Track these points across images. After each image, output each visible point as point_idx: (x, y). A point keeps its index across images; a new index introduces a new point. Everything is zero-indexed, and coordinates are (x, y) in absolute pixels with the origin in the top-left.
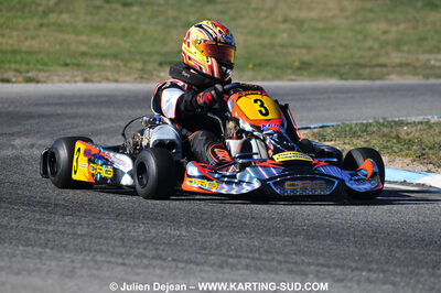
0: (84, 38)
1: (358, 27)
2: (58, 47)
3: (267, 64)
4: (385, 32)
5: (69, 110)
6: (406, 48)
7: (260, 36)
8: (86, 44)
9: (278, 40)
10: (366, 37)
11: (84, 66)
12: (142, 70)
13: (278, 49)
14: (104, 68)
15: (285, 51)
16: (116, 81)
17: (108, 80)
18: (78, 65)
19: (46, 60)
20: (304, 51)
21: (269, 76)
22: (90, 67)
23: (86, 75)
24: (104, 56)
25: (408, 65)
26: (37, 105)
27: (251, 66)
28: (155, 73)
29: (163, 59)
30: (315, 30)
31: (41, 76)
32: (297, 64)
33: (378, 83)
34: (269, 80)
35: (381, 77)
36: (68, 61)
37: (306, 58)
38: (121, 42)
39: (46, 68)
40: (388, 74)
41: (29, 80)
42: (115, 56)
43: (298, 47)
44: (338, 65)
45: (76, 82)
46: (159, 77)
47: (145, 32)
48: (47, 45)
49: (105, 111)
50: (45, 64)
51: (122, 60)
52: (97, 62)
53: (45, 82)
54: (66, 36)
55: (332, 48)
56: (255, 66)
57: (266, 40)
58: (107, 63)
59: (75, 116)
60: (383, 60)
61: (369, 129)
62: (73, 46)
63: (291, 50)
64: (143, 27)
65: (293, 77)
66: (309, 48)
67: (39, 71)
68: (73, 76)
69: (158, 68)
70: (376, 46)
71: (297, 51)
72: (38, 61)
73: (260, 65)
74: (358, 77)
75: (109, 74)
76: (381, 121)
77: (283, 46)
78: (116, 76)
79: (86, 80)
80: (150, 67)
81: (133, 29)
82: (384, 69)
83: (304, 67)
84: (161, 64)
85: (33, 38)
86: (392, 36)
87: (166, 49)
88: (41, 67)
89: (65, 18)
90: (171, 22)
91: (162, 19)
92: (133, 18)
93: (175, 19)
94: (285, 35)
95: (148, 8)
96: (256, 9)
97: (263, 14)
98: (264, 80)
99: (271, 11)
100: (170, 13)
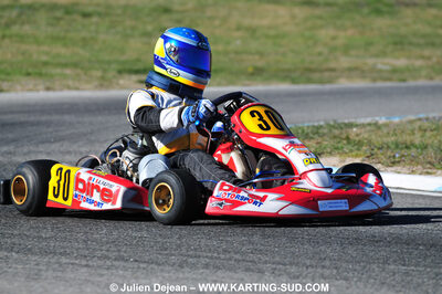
0: (45, 48)
1: (307, 33)
2: (20, 57)
3: (222, 70)
4: (334, 38)
5: (32, 118)
6: (353, 52)
8: (47, 54)
9: (231, 47)
10: (315, 43)
11: (46, 75)
12: (103, 78)
13: (232, 56)
14: (65, 77)
15: (238, 57)
16: (77, 89)
17: (69, 88)
18: (40, 75)
19: (9, 70)
20: (257, 57)
21: (224, 82)
22: (52, 76)
23: (48, 84)
24: (65, 65)
25: (356, 69)
28: (114, 80)
29: (121, 67)
30: (267, 36)
31: (5, 85)
32: (250, 70)
33: (328, 87)
35: (330, 81)
36: (30, 70)
37: (260, 64)
38: (81, 51)
39: (9, 78)
40: (337, 77)
42: (75, 65)
43: (251, 53)
44: (289, 70)
45: (38, 91)
46: (118, 84)
47: (104, 42)
48: (9, 56)
49: (67, 118)
50: (7, 74)
51: (82, 68)
52: (58, 71)
53: (8, 91)
54: (28, 47)
55: (284, 54)
57: (220, 48)
58: (68, 71)
59: (38, 124)
60: (332, 65)
61: (320, 131)
62: (35, 57)
63: (244, 57)
64: (102, 37)
65: (247, 82)
66: (261, 54)
67: (3, 80)
68: (35, 85)
69: (118, 76)
70: (325, 51)
71: (251, 57)
74: (309, 81)
75: (70, 83)
76: (332, 123)
77: (237, 53)
78: (77, 84)
79: (48, 89)
80: (110, 74)
81: (93, 39)
82: (333, 73)
83: (258, 73)
84: (120, 72)
86: (340, 42)
87: (123, 58)
88: (4, 77)
89: (27, 29)
90: (129, 32)
91: (120, 29)
92: (93, 28)
93: (133, 28)
94: (238, 42)
95: (107, 18)
96: (210, 18)
97: (217, 23)
98: (218, 84)
99: (224, 20)
100: (128, 23)
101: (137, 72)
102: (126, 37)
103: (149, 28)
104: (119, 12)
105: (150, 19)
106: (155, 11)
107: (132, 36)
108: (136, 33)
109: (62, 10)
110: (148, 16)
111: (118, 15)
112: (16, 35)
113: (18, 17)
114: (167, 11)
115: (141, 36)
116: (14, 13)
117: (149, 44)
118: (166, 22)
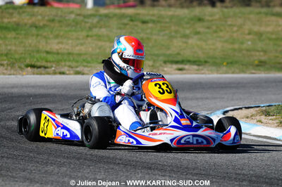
2: (98, 51)
3: (236, 62)
7: (233, 43)
9: (244, 46)
12: (153, 66)
13: (245, 52)
15: (249, 53)
19: (89, 59)
20: (262, 53)
21: (237, 71)
26: (81, 89)
27: (225, 64)
28: (161, 68)
29: (166, 59)
30: (270, 39)
31: (86, 70)
32: (256, 62)
37: (263, 58)
39: (89, 65)
41: (78, 73)
43: (258, 51)
46: (164, 71)
47: (156, 40)
48: (90, 49)
50: (88, 62)
53: (87, 74)
54: (103, 43)
56: (228, 63)
57: (236, 46)
63: (253, 53)
64: (155, 37)
65: (253, 71)
66: (265, 52)
67: (85, 66)
69: (163, 65)
71: (257, 53)
72: (84, 60)
73: (231, 63)
77: (248, 50)
80: (158, 65)
81: (148, 39)
83: (261, 65)
84: (165, 62)
85: (82, 44)
87: (169, 52)
88: (85, 64)
89: (104, 31)
90: (173, 34)
91: (167, 32)
92: (149, 31)
93: (176, 32)
94: (249, 43)
95: (159, 25)
96: (230, 25)
97: (235, 29)
98: (233, 73)
99: (240, 27)
100: (173, 28)
101: (177, 62)
102: (171, 37)
103: (188, 32)
104: (167, 20)
105: (188, 26)
106: (192, 19)
107: (176, 37)
108: (178, 35)
109: (128, 19)
110: (187, 23)
111: (166, 22)
112: (96, 35)
113: (98, 22)
114: (200, 20)
115: (182, 37)
116: (95, 20)
117: (186, 43)
118: (200, 27)
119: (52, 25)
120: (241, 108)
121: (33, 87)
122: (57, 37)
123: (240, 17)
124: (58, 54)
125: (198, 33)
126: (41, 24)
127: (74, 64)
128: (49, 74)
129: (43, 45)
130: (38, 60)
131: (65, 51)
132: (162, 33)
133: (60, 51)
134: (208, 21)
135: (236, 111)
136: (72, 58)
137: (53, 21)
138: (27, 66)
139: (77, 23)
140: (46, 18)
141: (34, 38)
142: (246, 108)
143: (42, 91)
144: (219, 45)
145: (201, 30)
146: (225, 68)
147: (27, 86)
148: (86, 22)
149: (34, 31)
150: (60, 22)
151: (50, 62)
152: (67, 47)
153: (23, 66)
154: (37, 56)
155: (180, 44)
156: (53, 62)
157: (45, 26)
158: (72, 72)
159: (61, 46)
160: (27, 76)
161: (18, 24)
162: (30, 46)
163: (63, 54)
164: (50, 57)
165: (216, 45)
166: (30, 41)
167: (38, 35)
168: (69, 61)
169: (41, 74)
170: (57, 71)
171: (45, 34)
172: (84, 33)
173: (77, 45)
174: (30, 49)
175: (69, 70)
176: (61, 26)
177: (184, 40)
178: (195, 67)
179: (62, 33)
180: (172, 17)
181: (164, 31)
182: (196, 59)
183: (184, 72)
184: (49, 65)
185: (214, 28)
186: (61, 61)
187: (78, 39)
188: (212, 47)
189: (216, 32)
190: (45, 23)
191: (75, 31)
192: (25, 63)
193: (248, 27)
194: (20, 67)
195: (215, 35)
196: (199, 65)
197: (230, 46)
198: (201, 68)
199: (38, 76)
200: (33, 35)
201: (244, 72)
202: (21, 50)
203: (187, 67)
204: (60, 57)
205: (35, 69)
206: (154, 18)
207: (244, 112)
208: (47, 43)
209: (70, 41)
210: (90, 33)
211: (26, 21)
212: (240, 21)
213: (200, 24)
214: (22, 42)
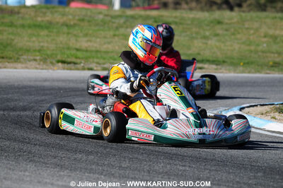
3: (252, 63)
7: (249, 45)
9: (260, 48)
13: (260, 54)
15: (264, 55)
19: (116, 57)
20: (276, 55)
21: (253, 70)
27: (242, 64)
32: (271, 63)
34: (253, 73)
37: (277, 60)
41: (105, 69)
43: (273, 53)
48: (117, 48)
50: (115, 60)
56: (244, 64)
57: (253, 48)
63: (268, 55)
65: (268, 72)
66: (279, 53)
71: (272, 55)
72: (111, 58)
73: (248, 63)
77: (263, 52)
83: (275, 66)
85: (109, 43)
87: (190, 52)
90: (194, 35)
91: (188, 33)
93: (197, 33)
94: (265, 45)
95: (181, 27)
96: (247, 29)
97: (252, 32)
98: (249, 72)
99: (257, 30)
100: (194, 30)
102: (192, 38)
103: (207, 33)
104: (189, 22)
105: (208, 28)
106: (212, 22)
107: (197, 38)
108: (199, 37)
109: (153, 20)
110: (208, 25)
111: (187, 24)
112: (123, 35)
113: (124, 23)
114: (219, 23)
115: (201, 38)
116: (122, 21)
117: (206, 44)
118: (219, 30)
119: (82, 24)
120: (257, 106)
121: (63, 81)
122: (86, 35)
123: (257, 21)
124: (87, 51)
125: (217, 35)
126: (72, 23)
127: (101, 61)
128: (78, 69)
129: (73, 43)
130: (68, 57)
131: (94, 49)
132: (184, 34)
133: (89, 49)
134: (227, 24)
135: (251, 108)
136: (99, 56)
137: (83, 20)
138: (58, 62)
139: (105, 23)
140: (77, 18)
141: (65, 36)
142: (261, 105)
143: (72, 85)
144: (236, 46)
145: (220, 32)
146: (241, 68)
147: (58, 80)
148: (113, 23)
149: (65, 29)
150: (89, 21)
151: (79, 58)
152: (95, 45)
153: (54, 62)
154: (68, 52)
155: (200, 45)
156: (82, 58)
157: (75, 25)
158: (99, 68)
159: (89, 43)
160: (59, 71)
161: (50, 23)
162: (61, 43)
163: (91, 51)
164: (79, 54)
165: (233, 47)
166: (61, 39)
167: (68, 33)
168: (97, 58)
169: (71, 69)
170: (86, 67)
171: (75, 32)
172: (112, 33)
173: (105, 43)
174: (61, 46)
175: (96, 67)
176: (90, 26)
177: (204, 41)
178: (214, 66)
179: (91, 32)
180: (193, 20)
181: (186, 32)
182: (215, 59)
183: (204, 70)
184: (78, 61)
185: (232, 30)
186: (90, 58)
187: (105, 37)
188: (230, 48)
189: (233, 34)
190: (76, 22)
191: (102, 30)
192: (56, 59)
193: (264, 30)
194: (52, 63)
195: (233, 37)
196: (217, 65)
197: (247, 48)
198: (219, 67)
199: (68, 71)
200: (64, 33)
201: (259, 72)
202: (52, 46)
203: (206, 66)
204: (88, 54)
205: (66, 65)
206: (177, 20)
207: (259, 109)
208: (76, 40)
209: (98, 40)
210: (117, 33)
211: (57, 20)
212: (256, 25)
213: (218, 27)
214: (53, 40)
